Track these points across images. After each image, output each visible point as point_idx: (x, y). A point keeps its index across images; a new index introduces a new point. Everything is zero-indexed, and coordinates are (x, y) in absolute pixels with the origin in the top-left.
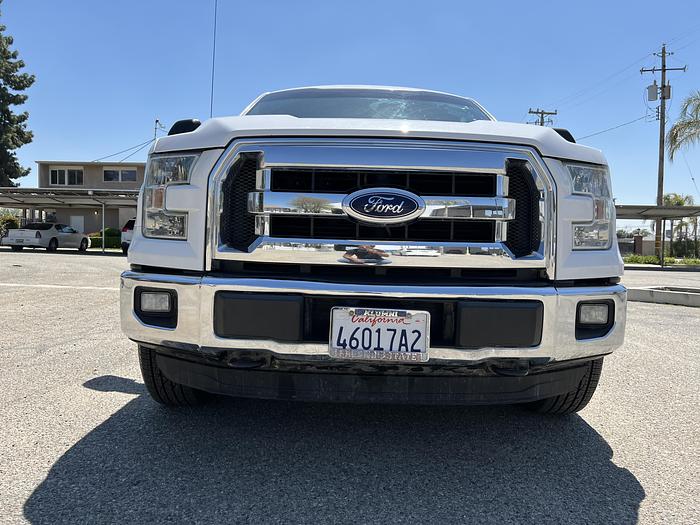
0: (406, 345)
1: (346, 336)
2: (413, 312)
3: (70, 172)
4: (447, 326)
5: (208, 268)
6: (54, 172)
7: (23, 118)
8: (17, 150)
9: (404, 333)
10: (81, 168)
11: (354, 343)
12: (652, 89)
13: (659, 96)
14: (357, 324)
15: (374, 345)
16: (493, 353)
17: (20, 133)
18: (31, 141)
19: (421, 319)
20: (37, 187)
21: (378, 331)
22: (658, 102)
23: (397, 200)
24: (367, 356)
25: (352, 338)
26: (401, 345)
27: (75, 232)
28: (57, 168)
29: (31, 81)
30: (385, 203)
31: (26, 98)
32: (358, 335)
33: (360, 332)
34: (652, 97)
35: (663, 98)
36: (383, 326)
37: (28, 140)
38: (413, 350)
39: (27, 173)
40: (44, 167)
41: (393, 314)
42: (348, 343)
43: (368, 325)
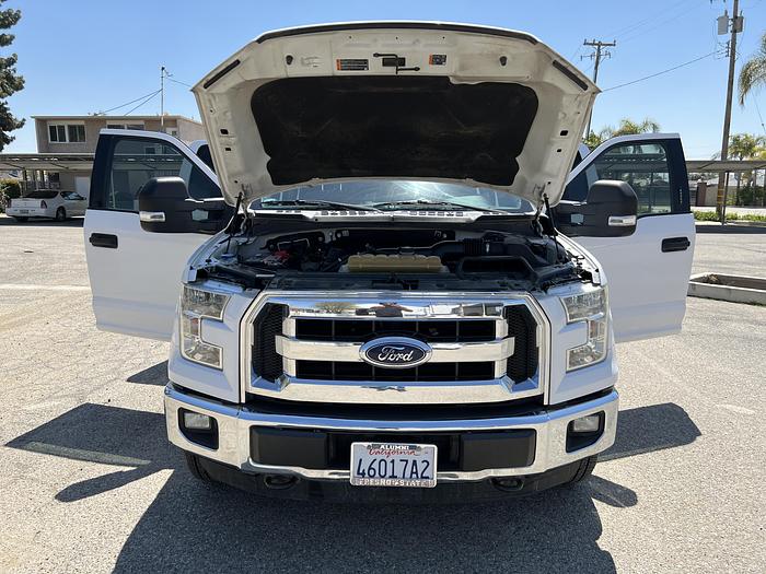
0: (416, 473)
1: (365, 467)
2: (422, 446)
3: (70, 127)
4: (452, 452)
5: (243, 401)
6: (52, 128)
7: (11, 61)
8: (8, 99)
9: (415, 462)
10: (82, 123)
11: (372, 473)
12: (723, 20)
13: (730, 28)
14: (374, 457)
15: (389, 473)
16: (492, 473)
17: (9, 78)
18: (22, 88)
19: (430, 451)
20: (37, 152)
21: (393, 461)
22: (729, 36)
23: (408, 349)
24: (383, 482)
25: (370, 468)
26: (412, 473)
27: (82, 199)
28: (56, 124)
29: (16, 18)
30: (397, 352)
31: (12, 38)
32: (375, 466)
33: (376, 463)
34: (723, 30)
35: (734, 32)
36: (397, 458)
37: (19, 87)
38: (422, 477)
39: (21, 125)
40: (41, 122)
41: (404, 447)
42: (366, 472)
43: (384, 457)
